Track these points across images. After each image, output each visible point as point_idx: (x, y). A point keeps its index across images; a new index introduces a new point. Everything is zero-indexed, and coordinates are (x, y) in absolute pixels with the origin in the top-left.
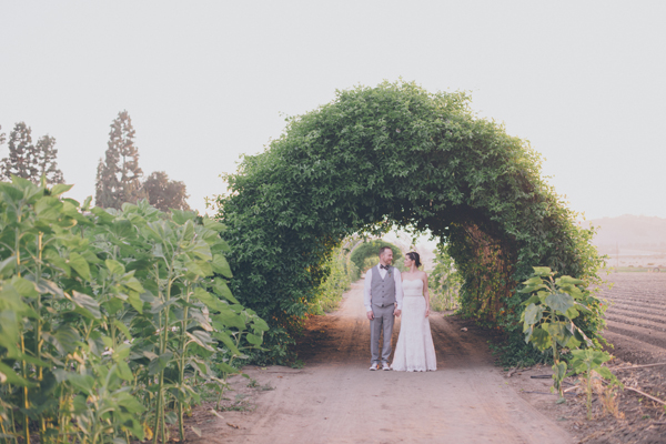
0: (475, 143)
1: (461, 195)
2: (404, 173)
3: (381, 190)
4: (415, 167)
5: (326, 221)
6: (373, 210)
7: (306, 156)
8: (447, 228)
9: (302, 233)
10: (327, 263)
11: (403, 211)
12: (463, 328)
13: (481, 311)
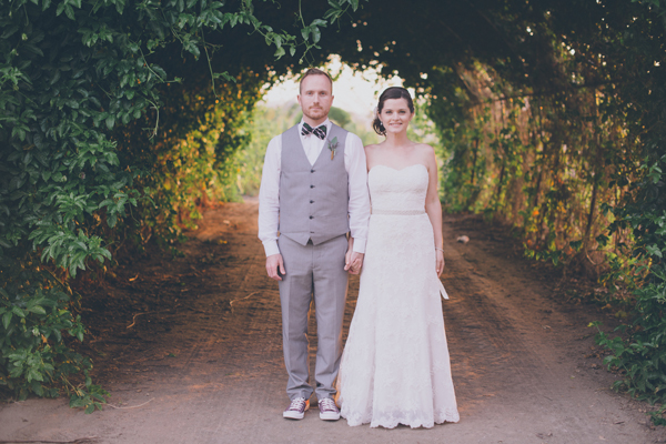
8: (424, 76)
9: (91, 29)
10: (247, 126)
11: (360, 49)
12: (461, 235)
13: (481, 203)
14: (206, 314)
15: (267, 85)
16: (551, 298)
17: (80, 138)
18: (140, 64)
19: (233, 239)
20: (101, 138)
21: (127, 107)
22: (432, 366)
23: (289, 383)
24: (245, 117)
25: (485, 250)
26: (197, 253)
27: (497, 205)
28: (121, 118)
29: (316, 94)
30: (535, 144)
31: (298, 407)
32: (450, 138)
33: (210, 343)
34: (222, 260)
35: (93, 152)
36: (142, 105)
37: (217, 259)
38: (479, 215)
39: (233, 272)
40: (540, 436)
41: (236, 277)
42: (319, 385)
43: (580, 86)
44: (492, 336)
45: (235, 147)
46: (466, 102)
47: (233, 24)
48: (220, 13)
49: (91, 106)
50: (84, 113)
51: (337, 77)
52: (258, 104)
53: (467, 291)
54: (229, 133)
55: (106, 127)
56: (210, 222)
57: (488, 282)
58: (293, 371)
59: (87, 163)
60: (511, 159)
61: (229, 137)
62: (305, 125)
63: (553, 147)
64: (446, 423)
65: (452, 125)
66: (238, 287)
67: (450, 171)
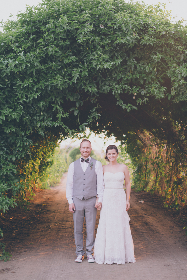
0: (176, 40)
1: (164, 89)
2: (108, 65)
3: (85, 85)
4: (119, 61)
5: (32, 115)
6: (78, 105)
7: (12, 51)
8: (124, 136)
9: (7, 126)
10: (51, 157)
11: (98, 125)
12: (141, 200)
13: (149, 187)
14: (42, 230)
15: (60, 140)
16: (174, 222)
17: (4, 164)
18: (25, 139)
19: (48, 203)
20: (11, 164)
21: (19, 153)
22: (125, 243)
23: (77, 250)
24: (50, 154)
25: (150, 206)
26: (34, 209)
27: (155, 188)
28: (17, 157)
29: (86, 148)
30: (169, 163)
31: (80, 258)
32: (136, 161)
33: (45, 240)
34: (45, 211)
35: (9, 169)
36: (24, 152)
37: (43, 211)
38: (149, 192)
39: (50, 216)
40: (166, 265)
41: (51, 218)
42: (87, 250)
43: (184, 140)
44: (151, 235)
45: (46, 166)
46: (142, 146)
47: (56, 126)
48: (51, 122)
49: (7, 153)
50: (5, 156)
51: (89, 136)
52: (56, 148)
53: (142, 221)
54: (44, 160)
55: (12, 160)
56: (38, 197)
57: (150, 217)
58: (78, 245)
59: (7, 173)
60: (160, 169)
61: (45, 162)
62: (82, 158)
63: (175, 164)
64: (130, 262)
65: (137, 155)
66: (53, 221)
67: (136, 175)
